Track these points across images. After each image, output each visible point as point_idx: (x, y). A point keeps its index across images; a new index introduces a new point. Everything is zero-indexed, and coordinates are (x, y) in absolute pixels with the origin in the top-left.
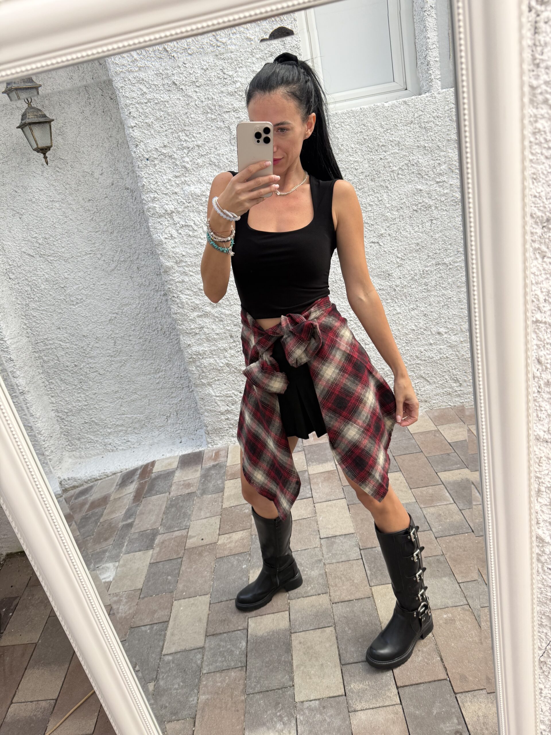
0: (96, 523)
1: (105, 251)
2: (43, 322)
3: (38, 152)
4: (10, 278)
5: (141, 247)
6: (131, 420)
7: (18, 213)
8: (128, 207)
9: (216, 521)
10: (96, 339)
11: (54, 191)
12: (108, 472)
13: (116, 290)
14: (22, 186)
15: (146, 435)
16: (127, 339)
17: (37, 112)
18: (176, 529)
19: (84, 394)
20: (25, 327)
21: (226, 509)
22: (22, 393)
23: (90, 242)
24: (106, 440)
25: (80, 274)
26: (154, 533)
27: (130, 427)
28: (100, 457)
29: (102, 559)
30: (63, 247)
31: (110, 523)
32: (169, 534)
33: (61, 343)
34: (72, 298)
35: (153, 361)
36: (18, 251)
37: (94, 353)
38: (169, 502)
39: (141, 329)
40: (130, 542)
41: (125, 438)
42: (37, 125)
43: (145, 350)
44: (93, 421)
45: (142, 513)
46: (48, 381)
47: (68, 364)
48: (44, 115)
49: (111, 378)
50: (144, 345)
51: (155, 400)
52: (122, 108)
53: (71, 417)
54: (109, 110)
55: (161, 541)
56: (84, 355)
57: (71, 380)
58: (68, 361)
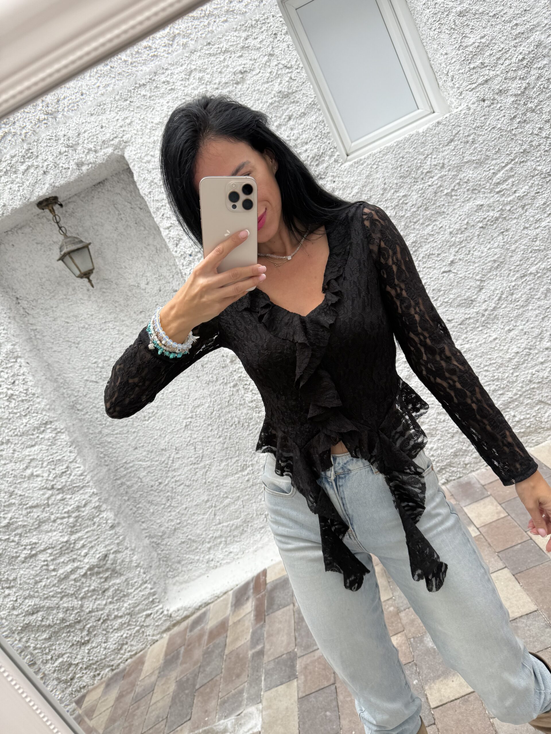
0: (222, 657)
2: (118, 446)
3: (82, 277)
4: (78, 410)
6: (229, 529)
7: (74, 343)
10: (176, 449)
11: (105, 313)
12: (218, 592)
14: (73, 316)
15: (247, 542)
16: (206, 443)
17: (74, 240)
19: (175, 511)
20: (102, 455)
22: (112, 527)
24: (207, 557)
26: (292, 658)
27: (230, 536)
28: (205, 577)
29: (241, 702)
31: (237, 654)
32: (309, 655)
33: (141, 463)
35: (237, 458)
36: (81, 381)
37: (176, 465)
38: (296, 615)
39: (219, 427)
40: (267, 673)
41: (227, 549)
42: (76, 253)
43: (227, 448)
44: (189, 539)
45: (270, 635)
46: (135, 507)
47: (153, 483)
48: (81, 242)
49: (198, 487)
50: (224, 443)
51: (249, 500)
52: (154, 212)
53: (167, 540)
54: (141, 220)
55: (303, 666)
56: (167, 469)
57: (159, 500)
58: (152, 480)
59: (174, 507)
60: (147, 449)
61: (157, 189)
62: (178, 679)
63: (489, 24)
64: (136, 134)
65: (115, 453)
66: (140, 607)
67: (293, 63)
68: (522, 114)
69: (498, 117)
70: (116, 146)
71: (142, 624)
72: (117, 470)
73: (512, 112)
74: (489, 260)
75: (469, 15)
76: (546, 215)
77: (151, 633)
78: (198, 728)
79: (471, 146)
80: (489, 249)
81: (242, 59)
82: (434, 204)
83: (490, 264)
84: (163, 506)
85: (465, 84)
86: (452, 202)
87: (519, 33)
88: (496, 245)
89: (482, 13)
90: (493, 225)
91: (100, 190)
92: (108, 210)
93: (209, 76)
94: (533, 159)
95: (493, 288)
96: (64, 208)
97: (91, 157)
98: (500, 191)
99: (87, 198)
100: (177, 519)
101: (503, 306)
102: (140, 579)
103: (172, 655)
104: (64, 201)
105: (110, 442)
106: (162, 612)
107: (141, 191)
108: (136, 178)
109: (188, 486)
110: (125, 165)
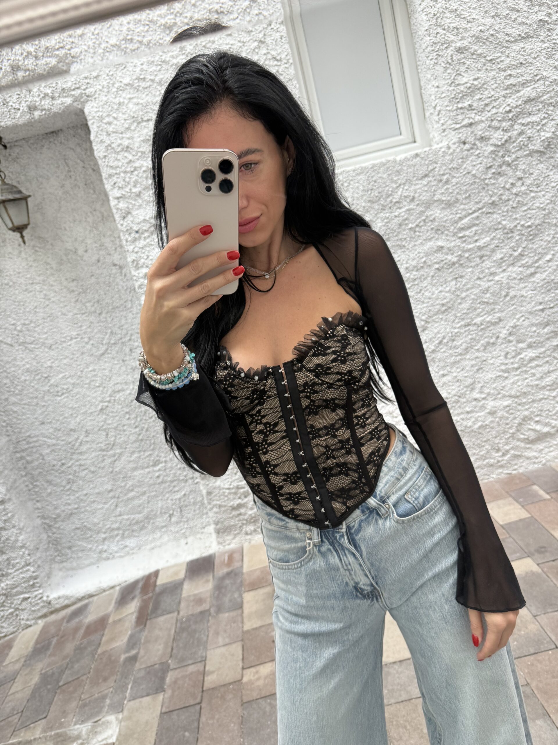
0: (93, 656)
1: (93, 334)
2: (24, 417)
3: (14, 231)
5: (133, 327)
6: (128, 523)
8: (117, 284)
9: (237, 649)
10: (86, 432)
11: (34, 273)
12: (105, 584)
13: (107, 376)
15: (146, 538)
16: (120, 430)
17: (12, 189)
18: (190, 662)
19: (74, 495)
20: (4, 424)
21: (248, 632)
23: (76, 325)
24: (100, 547)
25: (65, 361)
26: (164, 669)
27: (129, 530)
28: (95, 567)
29: (102, 708)
30: (46, 333)
31: (109, 655)
32: (181, 669)
33: (46, 439)
34: (56, 389)
35: (151, 452)
37: (84, 448)
38: (179, 625)
39: (137, 417)
40: (135, 682)
41: (123, 542)
42: (12, 203)
43: (142, 440)
44: (85, 526)
45: (147, 641)
46: (32, 484)
47: (55, 463)
48: (20, 192)
49: (104, 474)
50: (140, 434)
51: (156, 496)
52: (106, 179)
53: (60, 523)
54: (92, 183)
55: (173, 680)
56: (73, 451)
57: (59, 481)
58: (55, 460)
59: (74, 491)
60: (55, 426)
61: (113, 155)
62: (43, 672)
63: (484, 68)
64: (100, 90)
65: (19, 424)
66: (19, 589)
67: (283, 56)
68: (498, 166)
69: (474, 163)
70: (77, 97)
71: (17, 606)
72: (19, 442)
73: (489, 161)
74: (438, 302)
75: (467, 53)
76: (501, 270)
77: (25, 618)
78: (51, 729)
79: (443, 186)
80: (441, 292)
81: (230, 37)
82: (396, 236)
83: (438, 307)
84: (62, 488)
85: (450, 122)
86: (414, 238)
87: (511, 84)
88: (448, 289)
89: (480, 55)
90: (448, 269)
91: (51, 140)
92: (57, 163)
93: (191, 47)
94: (500, 212)
95: (436, 331)
96: (8, 150)
97: (46, 103)
98: (462, 237)
99: (35, 146)
100: (75, 504)
101: (442, 350)
102: (23, 560)
103: (43, 644)
104: (9, 143)
105: (15, 412)
106: (41, 598)
107: (96, 153)
108: (92, 137)
109: (93, 472)
110: (84, 120)
